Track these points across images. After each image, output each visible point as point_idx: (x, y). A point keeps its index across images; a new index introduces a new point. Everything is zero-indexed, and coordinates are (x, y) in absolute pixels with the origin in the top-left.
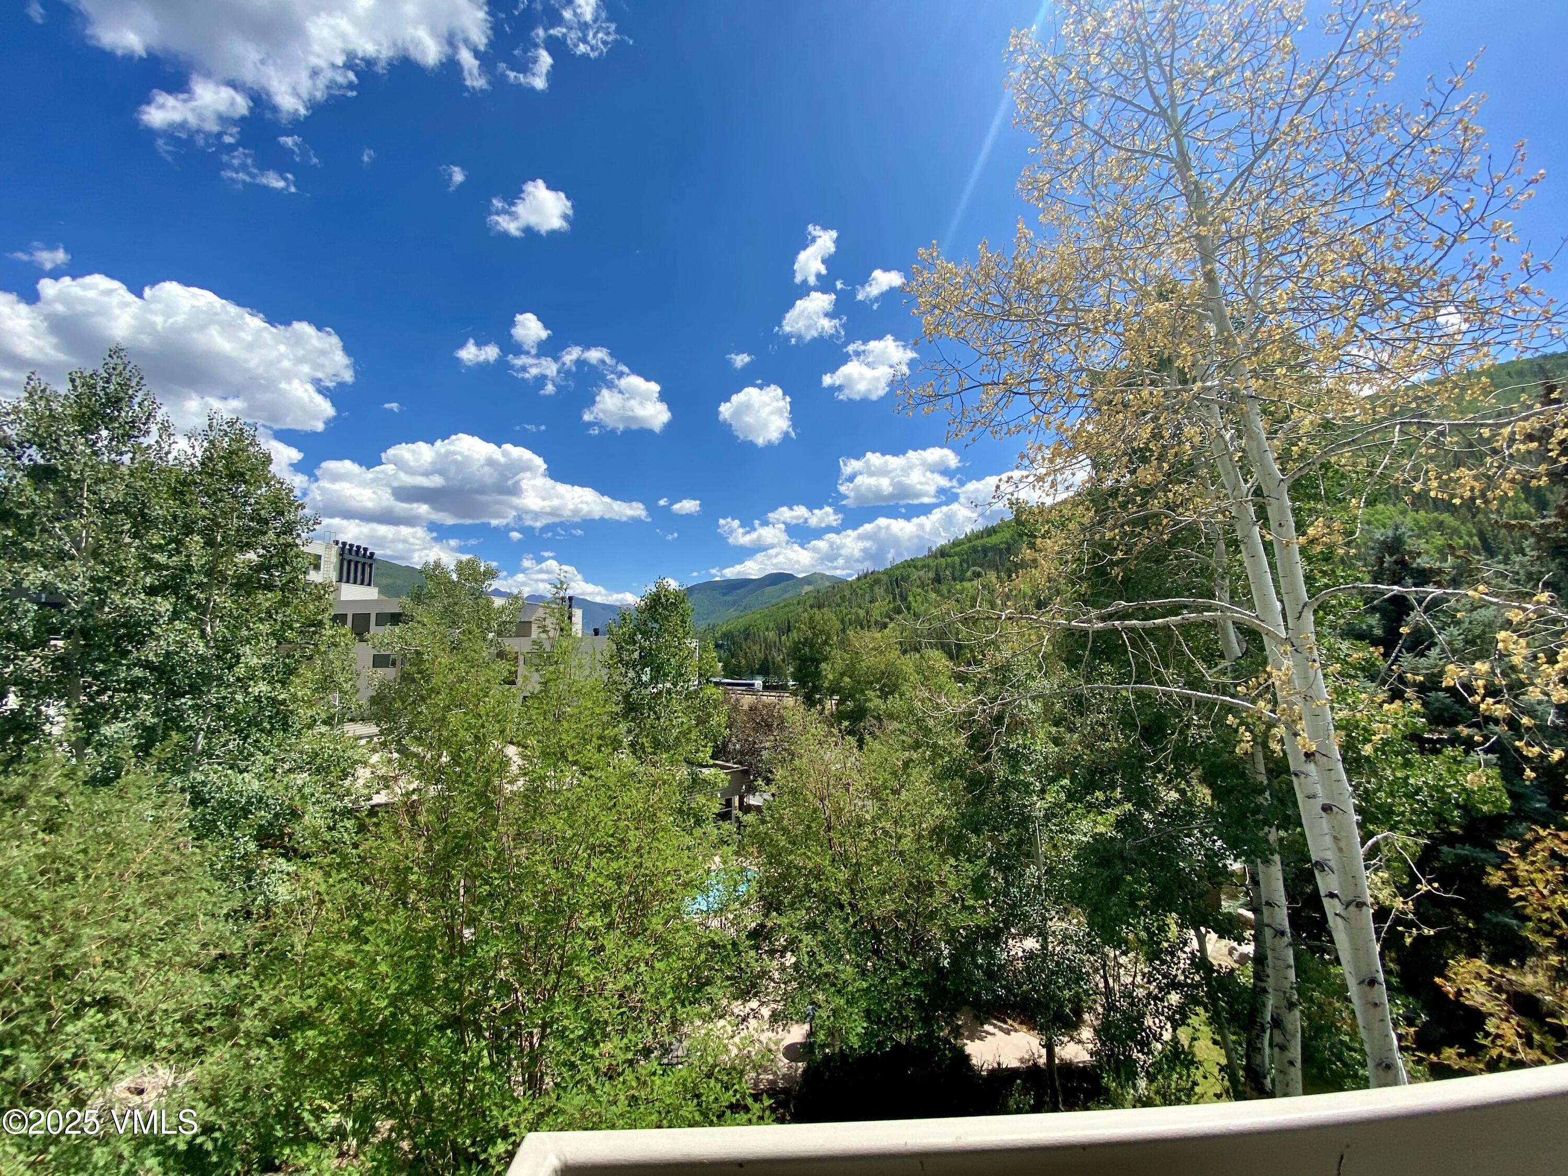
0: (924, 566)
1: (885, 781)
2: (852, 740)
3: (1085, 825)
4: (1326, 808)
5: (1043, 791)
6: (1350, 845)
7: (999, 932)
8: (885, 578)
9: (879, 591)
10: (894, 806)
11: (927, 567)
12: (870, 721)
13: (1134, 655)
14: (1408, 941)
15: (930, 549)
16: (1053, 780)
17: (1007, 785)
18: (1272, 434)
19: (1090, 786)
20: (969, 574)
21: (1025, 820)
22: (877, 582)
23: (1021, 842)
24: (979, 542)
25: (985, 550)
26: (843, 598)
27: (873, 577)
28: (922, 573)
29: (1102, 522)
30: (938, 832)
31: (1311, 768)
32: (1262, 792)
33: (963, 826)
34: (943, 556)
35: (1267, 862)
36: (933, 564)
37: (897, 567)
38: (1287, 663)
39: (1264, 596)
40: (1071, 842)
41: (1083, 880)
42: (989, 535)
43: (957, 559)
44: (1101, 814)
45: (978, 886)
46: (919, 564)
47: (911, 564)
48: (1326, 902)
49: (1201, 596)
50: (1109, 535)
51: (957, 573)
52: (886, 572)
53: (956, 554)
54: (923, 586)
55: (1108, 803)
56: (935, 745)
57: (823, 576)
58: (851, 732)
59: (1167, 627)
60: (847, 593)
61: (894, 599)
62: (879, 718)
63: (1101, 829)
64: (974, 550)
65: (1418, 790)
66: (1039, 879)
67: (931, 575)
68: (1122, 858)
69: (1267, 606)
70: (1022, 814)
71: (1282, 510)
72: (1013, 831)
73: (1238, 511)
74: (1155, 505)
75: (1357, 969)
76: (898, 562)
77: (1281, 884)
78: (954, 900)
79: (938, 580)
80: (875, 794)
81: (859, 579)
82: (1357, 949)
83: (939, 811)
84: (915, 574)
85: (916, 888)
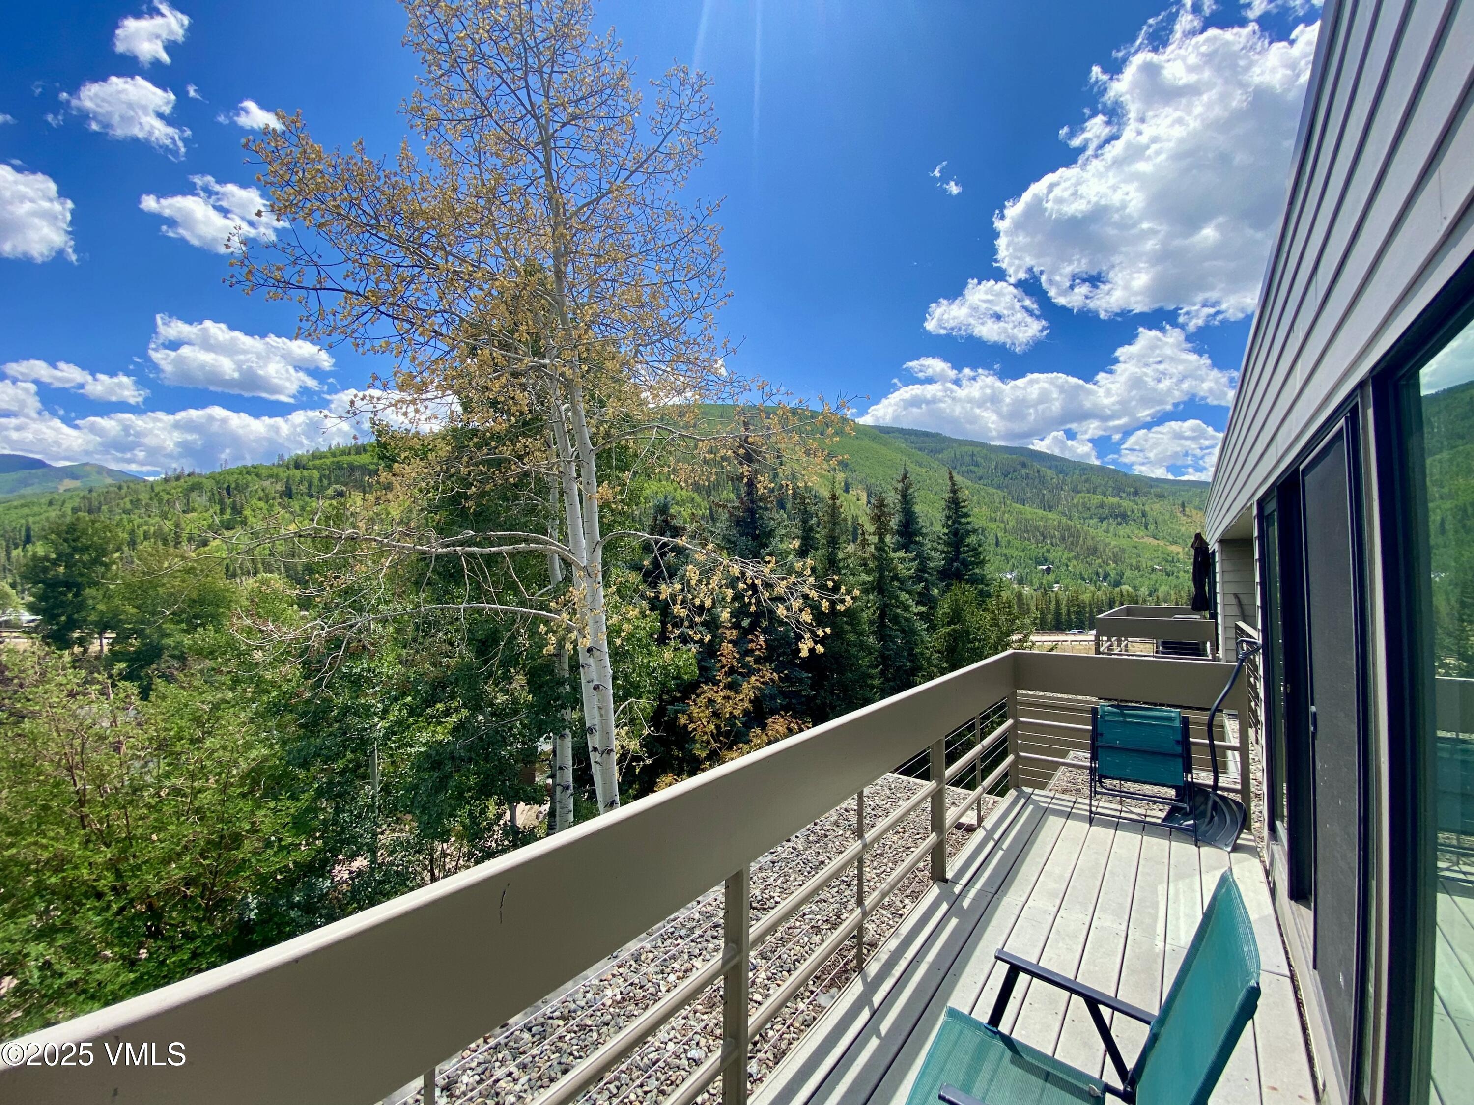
0: (271, 476)
1: (181, 729)
2: (132, 688)
3: (425, 736)
4: (596, 688)
5: (385, 711)
6: (607, 711)
7: (325, 862)
8: (209, 484)
9: (199, 500)
10: (192, 758)
11: (276, 478)
12: (166, 662)
13: (470, 577)
14: (638, 770)
15: (281, 457)
16: (396, 699)
17: (346, 710)
18: (590, 414)
19: (430, 702)
20: (330, 491)
21: (364, 742)
22: (196, 487)
23: (358, 766)
24: (346, 458)
25: (352, 468)
26: (136, 503)
27: (191, 481)
28: (267, 484)
29: (459, 458)
30: (253, 776)
31: (591, 661)
32: (563, 684)
33: (289, 763)
34: (297, 467)
35: (562, 736)
36: (283, 475)
37: (231, 473)
38: (584, 585)
39: (576, 535)
40: (410, 755)
41: (415, 787)
42: (358, 453)
43: (316, 474)
44: (440, 723)
45: (300, 825)
46: (264, 472)
47: (254, 472)
48: (592, 755)
49: (536, 532)
50: (464, 470)
51: (314, 490)
52: (212, 477)
53: (315, 467)
54: (266, 498)
55: (447, 713)
56: (261, 680)
57: (102, 470)
58: (129, 677)
59: (499, 554)
60: (144, 497)
61: (222, 511)
62: (182, 658)
63: (440, 737)
64: (339, 466)
65: (655, 669)
66: (373, 797)
67: (280, 487)
68: (453, 758)
69: (577, 543)
70: (361, 739)
71: (590, 472)
72: (349, 755)
73: (565, 467)
74: (506, 452)
75: (605, 796)
76: (231, 466)
77: (570, 750)
78: (269, 844)
79: (288, 493)
80: (163, 746)
81: (166, 480)
82: (607, 783)
83: (259, 752)
84: (256, 485)
85: (217, 845)
